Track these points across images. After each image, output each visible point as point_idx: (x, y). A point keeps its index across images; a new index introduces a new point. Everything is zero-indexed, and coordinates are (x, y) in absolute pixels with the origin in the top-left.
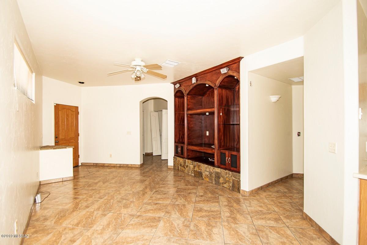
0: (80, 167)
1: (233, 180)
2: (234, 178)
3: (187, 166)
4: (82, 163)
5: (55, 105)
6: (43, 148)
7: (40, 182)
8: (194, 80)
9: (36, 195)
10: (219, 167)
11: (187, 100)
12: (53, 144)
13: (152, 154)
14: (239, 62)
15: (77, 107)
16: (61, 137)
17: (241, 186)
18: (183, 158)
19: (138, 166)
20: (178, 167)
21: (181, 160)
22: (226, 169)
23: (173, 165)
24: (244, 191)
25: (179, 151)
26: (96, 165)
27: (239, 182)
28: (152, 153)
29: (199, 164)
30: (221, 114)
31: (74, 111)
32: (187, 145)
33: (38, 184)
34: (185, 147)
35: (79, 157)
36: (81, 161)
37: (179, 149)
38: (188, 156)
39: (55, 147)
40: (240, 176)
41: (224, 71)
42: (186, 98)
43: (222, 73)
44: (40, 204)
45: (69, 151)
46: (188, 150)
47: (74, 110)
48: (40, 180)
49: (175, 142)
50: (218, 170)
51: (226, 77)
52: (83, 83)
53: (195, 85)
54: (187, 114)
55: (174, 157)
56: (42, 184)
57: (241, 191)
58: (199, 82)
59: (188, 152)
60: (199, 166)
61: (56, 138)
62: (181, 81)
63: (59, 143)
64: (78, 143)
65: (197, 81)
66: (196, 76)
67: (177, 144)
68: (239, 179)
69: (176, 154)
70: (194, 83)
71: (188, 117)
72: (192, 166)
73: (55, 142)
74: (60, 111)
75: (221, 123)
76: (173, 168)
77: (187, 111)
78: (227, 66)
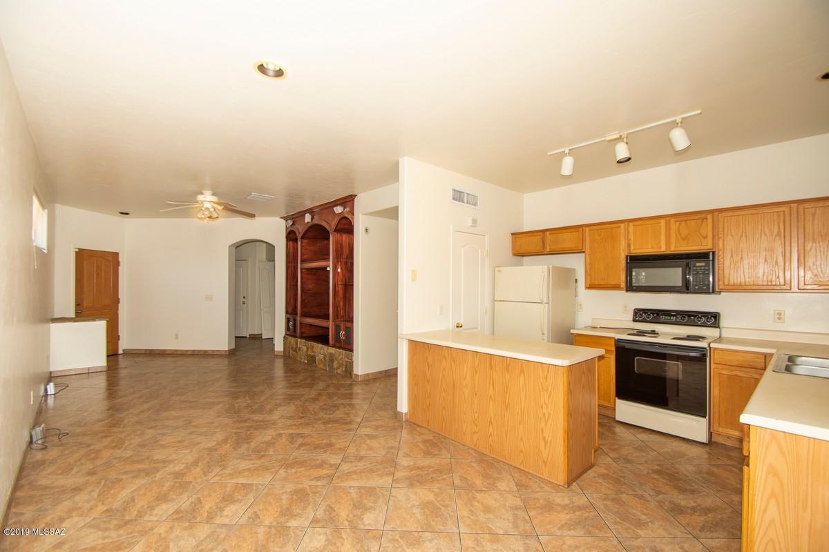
0: (120, 356)
1: (346, 362)
2: (347, 360)
3: (300, 349)
4: (124, 350)
5: (77, 250)
6: (55, 320)
7: (51, 373)
8: (308, 218)
9: (48, 384)
10: (334, 346)
11: (302, 246)
12: (73, 315)
13: (261, 337)
14: (353, 200)
15: (116, 255)
16: (86, 304)
17: (354, 369)
18: (295, 336)
19: (223, 353)
20: (289, 352)
21: (292, 340)
22: (340, 348)
23: (282, 350)
24: (357, 375)
25: (291, 327)
26: (151, 354)
27: (351, 364)
28: (261, 334)
29: (313, 343)
30: (339, 270)
31: (110, 261)
32: (300, 317)
33: (48, 375)
34: (298, 319)
35: (119, 339)
36: (123, 345)
37: (291, 323)
38: (302, 333)
39: (76, 319)
40: (352, 356)
41: (338, 210)
42: (299, 243)
43: (337, 212)
44: (53, 396)
45: (100, 326)
46: (301, 324)
47: (111, 258)
48: (51, 370)
49: (287, 312)
50: (332, 350)
51: (341, 219)
52: (127, 214)
53: (309, 225)
54: (301, 269)
55: (284, 337)
56: (54, 377)
57: (353, 376)
58: (315, 222)
59: (301, 328)
60: (313, 347)
61: (78, 305)
62: (294, 216)
63: (83, 312)
64: (118, 314)
65: (312, 219)
66: (310, 211)
67: (288, 316)
68: (352, 359)
69: (288, 333)
70: (308, 222)
71: (302, 272)
72: (305, 348)
73: (76, 313)
74: (85, 262)
75: (339, 283)
76: (282, 354)
77: (301, 264)
78: (340, 204)
